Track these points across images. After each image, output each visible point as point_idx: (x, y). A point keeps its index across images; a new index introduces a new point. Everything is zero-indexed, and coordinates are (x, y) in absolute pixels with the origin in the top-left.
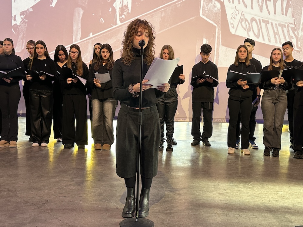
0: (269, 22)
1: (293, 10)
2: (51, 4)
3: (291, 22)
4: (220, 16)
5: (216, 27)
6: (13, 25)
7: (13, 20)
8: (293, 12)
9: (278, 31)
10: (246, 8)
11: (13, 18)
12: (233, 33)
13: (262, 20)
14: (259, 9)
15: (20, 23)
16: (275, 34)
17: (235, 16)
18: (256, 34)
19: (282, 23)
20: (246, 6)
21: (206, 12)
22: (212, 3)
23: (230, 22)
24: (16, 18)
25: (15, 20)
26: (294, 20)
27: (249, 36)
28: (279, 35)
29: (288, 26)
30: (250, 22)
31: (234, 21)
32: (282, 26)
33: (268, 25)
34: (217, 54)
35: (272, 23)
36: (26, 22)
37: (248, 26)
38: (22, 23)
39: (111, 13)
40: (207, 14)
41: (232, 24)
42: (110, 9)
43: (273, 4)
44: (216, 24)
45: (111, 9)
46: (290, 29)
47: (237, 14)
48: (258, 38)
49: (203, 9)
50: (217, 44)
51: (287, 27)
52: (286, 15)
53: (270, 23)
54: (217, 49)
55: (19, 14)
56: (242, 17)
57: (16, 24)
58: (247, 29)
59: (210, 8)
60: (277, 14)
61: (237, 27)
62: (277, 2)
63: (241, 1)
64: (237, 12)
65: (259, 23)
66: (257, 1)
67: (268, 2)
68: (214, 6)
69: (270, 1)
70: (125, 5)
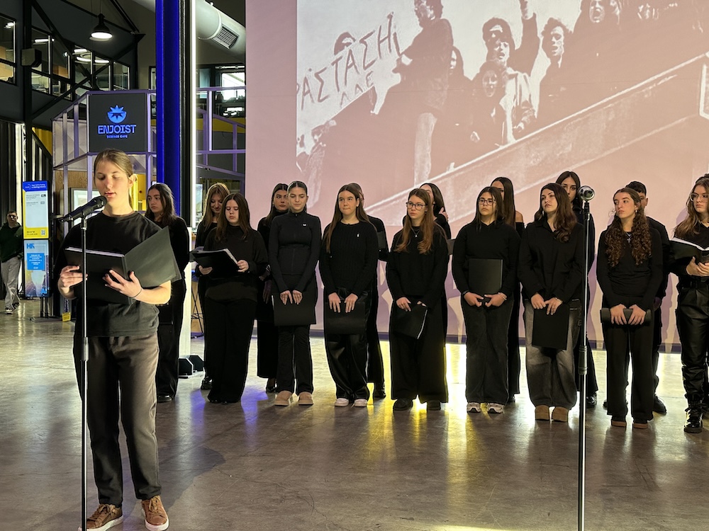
2: (373, 110)
6: (298, 154)
7: (298, 146)
11: (299, 142)
15: (312, 151)
24: (305, 142)
25: (302, 145)
36: (323, 148)
38: (316, 151)
39: (494, 120)
42: (492, 112)
45: (494, 110)
49: (706, 98)
55: (310, 133)
57: (305, 153)
70: (526, 102)
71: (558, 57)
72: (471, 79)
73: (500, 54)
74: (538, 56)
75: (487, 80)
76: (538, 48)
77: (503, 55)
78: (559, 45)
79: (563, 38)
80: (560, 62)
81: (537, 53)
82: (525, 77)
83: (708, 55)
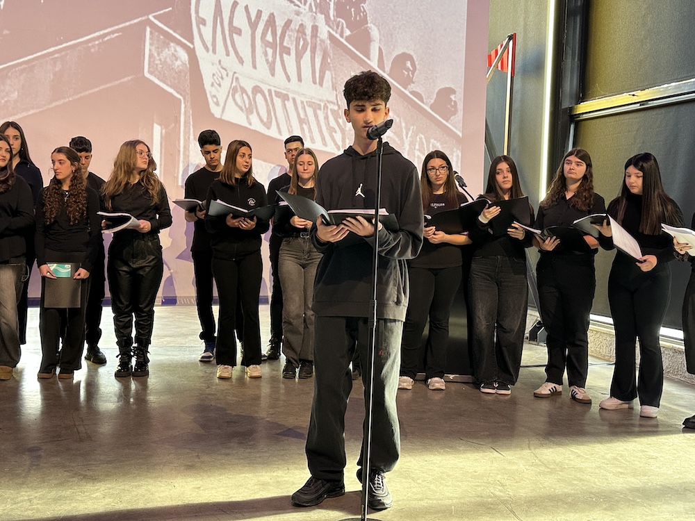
0: (288, 97)
1: (334, 76)
3: (331, 99)
4: (188, 77)
5: (180, 99)
8: (334, 80)
9: (306, 115)
10: (240, 65)
12: (218, 115)
13: (275, 91)
14: (268, 69)
16: (301, 121)
17: (220, 79)
18: (265, 119)
19: (313, 101)
20: (241, 61)
21: (157, 69)
22: (169, 50)
23: (210, 92)
26: (337, 96)
27: (250, 124)
28: (309, 123)
29: (326, 107)
30: (250, 93)
31: (218, 91)
32: (316, 107)
33: (286, 102)
34: (184, 158)
35: (294, 100)
37: (247, 102)
40: (159, 72)
41: (214, 96)
43: (296, 61)
44: (181, 95)
46: (329, 113)
47: (224, 76)
48: (269, 128)
49: (149, 61)
50: (184, 137)
51: (324, 109)
52: (321, 84)
53: (291, 100)
54: (185, 147)
56: (234, 84)
58: (247, 109)
59: (166, 58)
60: (303, 81)
61: (225, 104)
62: (304, 57)
63: (230, 48)
64: (224, 73)
65: (268, 98)
66: (263, 53)
67: (284, 55)
68: (175, 56)
69: (289, 54)
80: (2, 3)
83: (151, 17)
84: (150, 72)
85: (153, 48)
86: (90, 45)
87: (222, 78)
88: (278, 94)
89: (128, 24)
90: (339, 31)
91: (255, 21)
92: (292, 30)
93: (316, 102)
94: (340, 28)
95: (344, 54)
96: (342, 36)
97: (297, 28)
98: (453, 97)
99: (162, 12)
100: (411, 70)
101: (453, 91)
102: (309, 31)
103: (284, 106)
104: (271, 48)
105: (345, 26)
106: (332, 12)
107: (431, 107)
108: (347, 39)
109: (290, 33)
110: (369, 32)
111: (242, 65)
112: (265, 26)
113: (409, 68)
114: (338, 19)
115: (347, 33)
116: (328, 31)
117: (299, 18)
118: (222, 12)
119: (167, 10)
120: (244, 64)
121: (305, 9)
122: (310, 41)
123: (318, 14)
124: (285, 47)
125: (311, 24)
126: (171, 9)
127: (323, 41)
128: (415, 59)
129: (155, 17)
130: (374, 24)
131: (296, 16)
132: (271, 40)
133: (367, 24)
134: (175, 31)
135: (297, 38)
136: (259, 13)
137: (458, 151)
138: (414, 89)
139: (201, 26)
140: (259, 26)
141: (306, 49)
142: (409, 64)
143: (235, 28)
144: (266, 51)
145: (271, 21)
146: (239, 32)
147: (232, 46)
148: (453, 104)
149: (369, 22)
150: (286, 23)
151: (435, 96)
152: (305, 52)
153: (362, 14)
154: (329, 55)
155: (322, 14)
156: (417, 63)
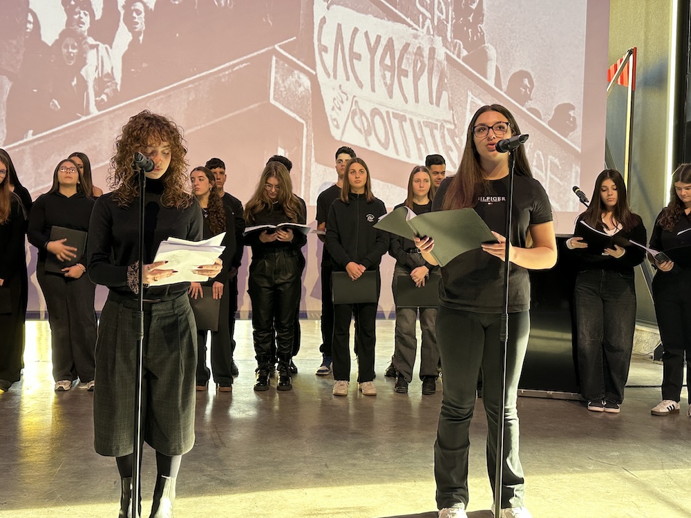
0: (406, 119)
1: (450, 96)
3: (447, 119)
4: (310, 102)
5: (303, 124)
8: (450, 100)
9: (423, 135)
10: (359, 89)
12: (337, 138)
13: (393, 113)
14: (386, 91)
16: (418, 141)
17: (340, 103)
18: (383, 141)
19: (430, 121)
20: (361, 86)
21: (281, 95)
22: (292, 77)
23: (331, 116)
26: (453, 115)
27: (369, 145)
28: (426, 143)
29: (442, 126)
30: (368, 115)
31: (338, 114)
32: (432, 126)
33: (404, 123)
34: (306, 180)
35: (411, 120)
37: (366, 124)
39: (75, 89)
40: (284, 98)
41: (335, 120)
42: (73, 81)
43: (414, 83)
44: (303, 119)
45: (75, 79)
46: (446, 132)
47: (344, 100)
48: (386, 149)
49: (275, 88)
50: (306, 159)
51: (441, 129)
52: (438, 105)
53: (408, 121)
54: (306, 169)
56: (354, 107)
58: (365, 131)
59: (290, 85)
60: (420, 102)
61: (345, 126)
62: (421, 79)
63: (351, 74)
64: (344, 97)
65: (386, 119)
66: (382, 76)
67: (402, 78)
68: (298, 83)
69: (406, 76)
70: (108, 73)
71: (140, 33)
72: (50, 45)
73: (80, 22)
74: (119, 29)
75: (67, 47)
76: (119, 20)
77: (84, 24)
78: (140, 20)
79: (143, 14)
80: (141, 38)
81: (118, 26)
82: (106, 48)
83: (276, 47)
84: (275, 99)
85: (278, 76)
86: (221, 75)
87: (342, 102)
88: (395, 116)
89: (255, 54)
90: (456, 52)
91: (374, 46)
92: (410, 52)
93: (432, 121)
94: (457, 49)
95: (461, 74)
96: (459, 56)
97: (415, 51)
98: (571, 113)
99: (286, 41)
100: (528, 87)
101: (572, 107)
102: (426, 53)
103: (402, 127)
104: (389, 71)
105: (462, 46)
106: (449, 34)
107: (550, 123)
108: (465, 59)
109: (408, 56)
110: (486, 52)
111: (362, 88)
112: (384, 50)
113: (527, 85)
114: (455, 40)
115: (464, 53)
116: (446, 53)
117: (417, 41)
118: (343, 39)
119: (292, 39)
120: (364, 88)
121: (423, 33)
122: (427, 62)
123: (435, 36)
124: (404, 70)
125: (429, 46)
126: (295, 38)
127: (439, 62)
128: (533, 77)
129: (280, 46)
130: (491, 44)
131: (414, 40)
132: (389, 64)
133: (484, 44)
134: (298, 60)
135: (414, 60)
136: (379, 38)
137: (577, 167)
138: (532, 106)
139: (323, 53)
140: (378, 50)
141: (424, 71)
142: (526, 81)
143: (355, 53)
144: (385, 75)
145: (390, 45)
146: (359, 57)
147: (352, 71)
148: (572, 119)
149: (486, 42)
150: (404, 46)
151: (553, 112)
152: (422, 74)
153: (479, 34)
154: (446, 76)
155: (439, 36)
156: (534, 80)
